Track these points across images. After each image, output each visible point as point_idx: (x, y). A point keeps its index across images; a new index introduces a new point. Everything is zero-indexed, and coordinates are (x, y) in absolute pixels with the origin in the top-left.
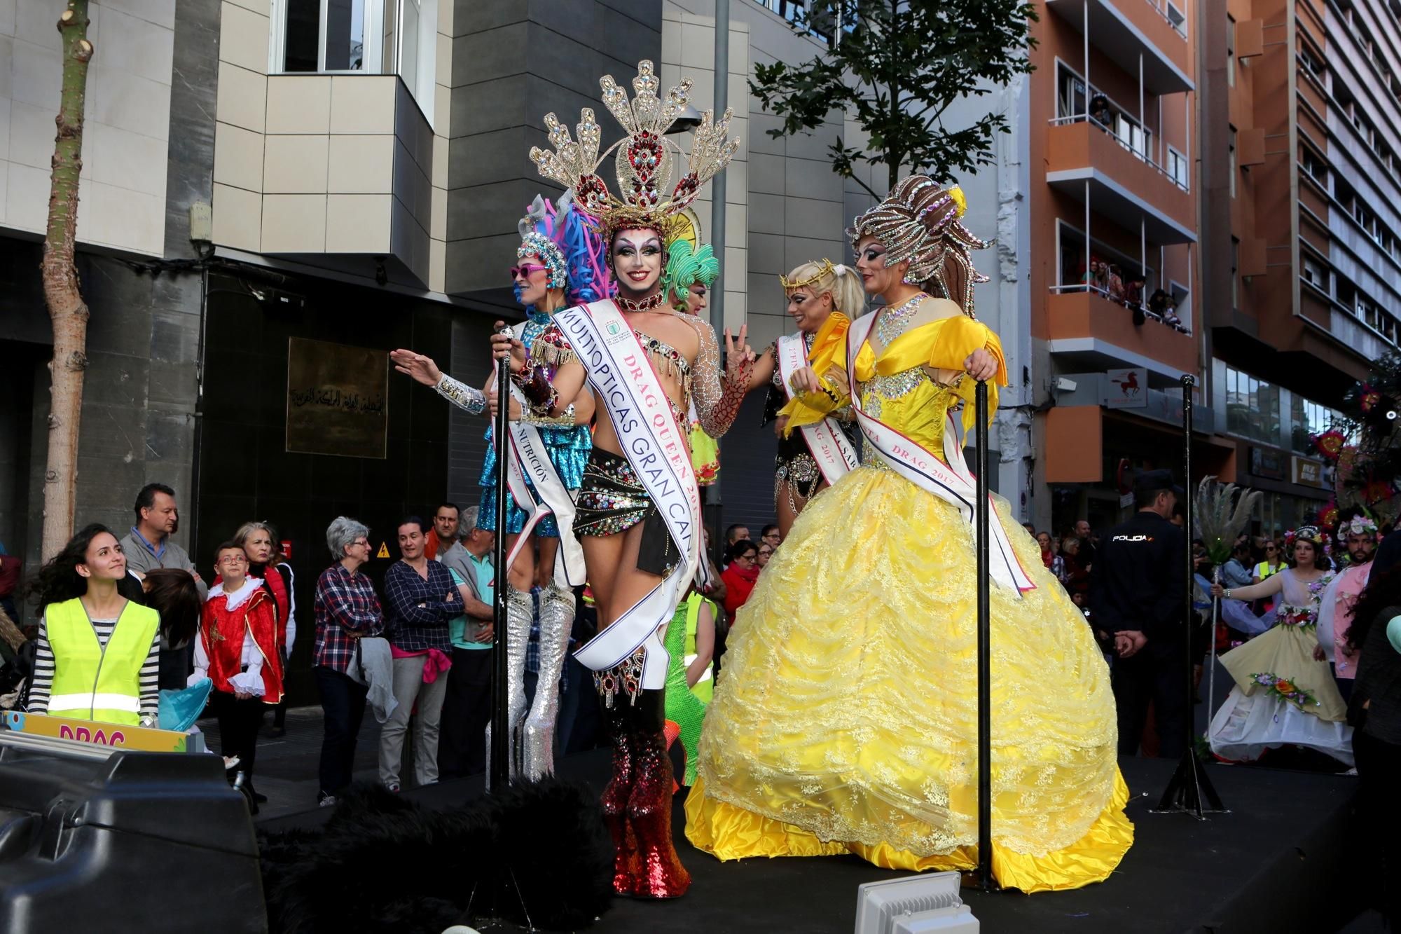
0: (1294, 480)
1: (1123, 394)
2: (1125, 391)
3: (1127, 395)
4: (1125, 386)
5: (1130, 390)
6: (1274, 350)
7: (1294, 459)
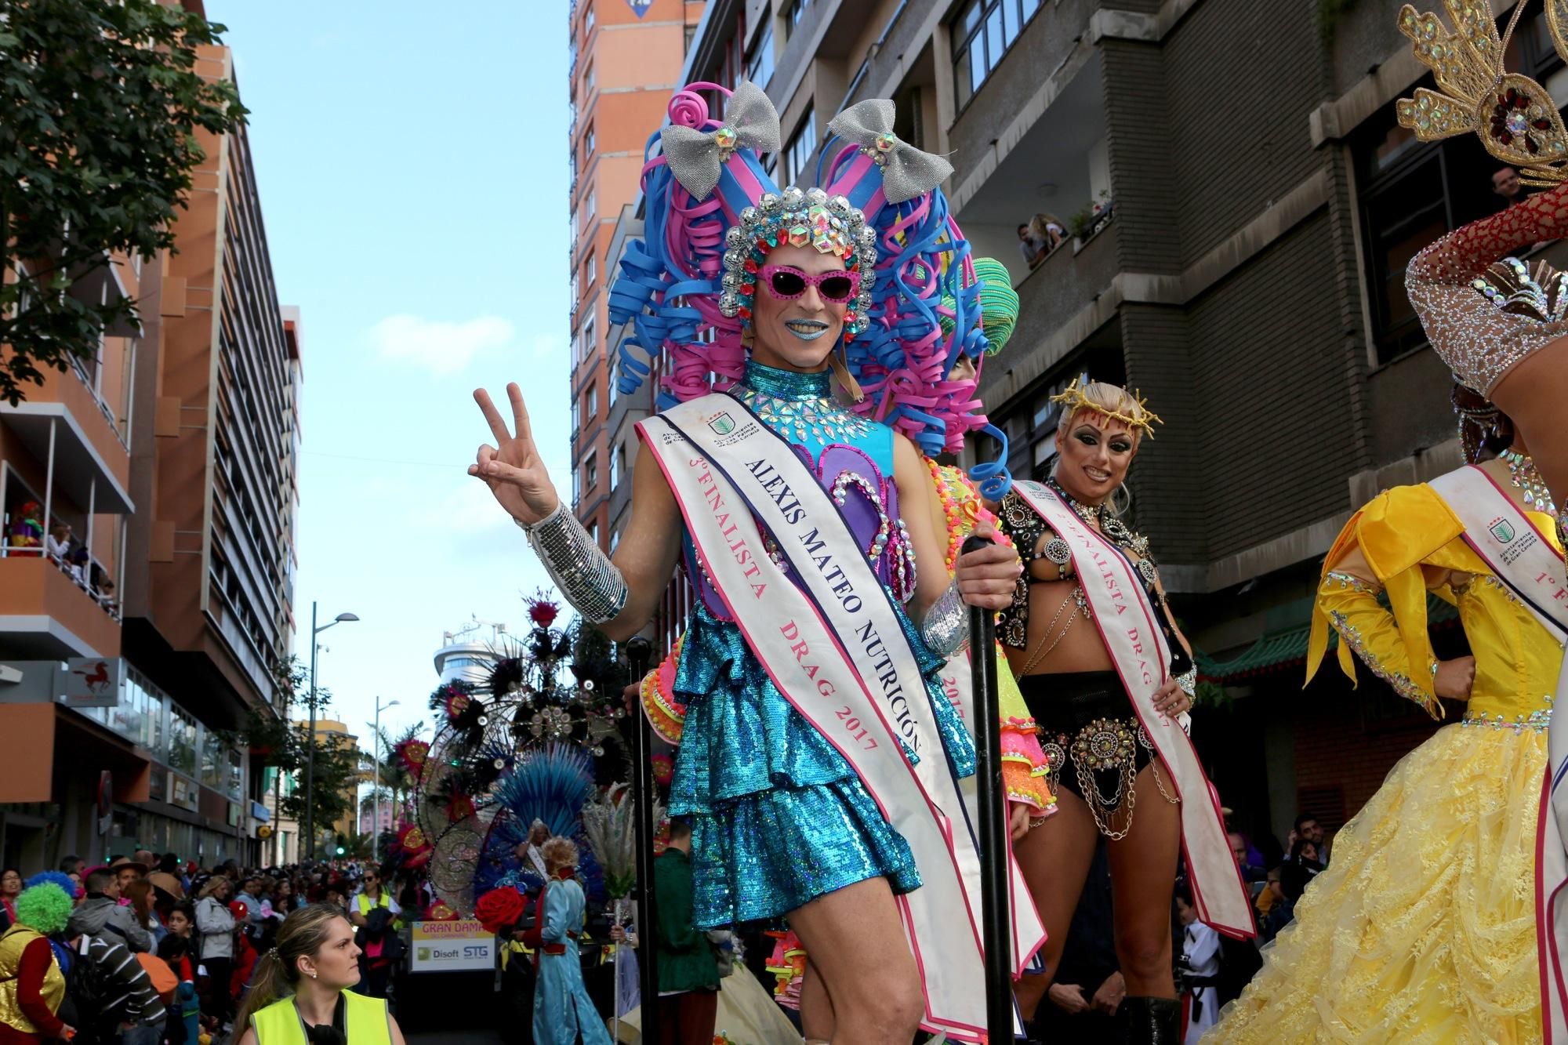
0: (169, 800)
1: (87, 690)
2: (90, 685)
3: (93, 690)
4: (90, 679)
5: (97, 685)
6: (171, 649)
7: (170, 776)
